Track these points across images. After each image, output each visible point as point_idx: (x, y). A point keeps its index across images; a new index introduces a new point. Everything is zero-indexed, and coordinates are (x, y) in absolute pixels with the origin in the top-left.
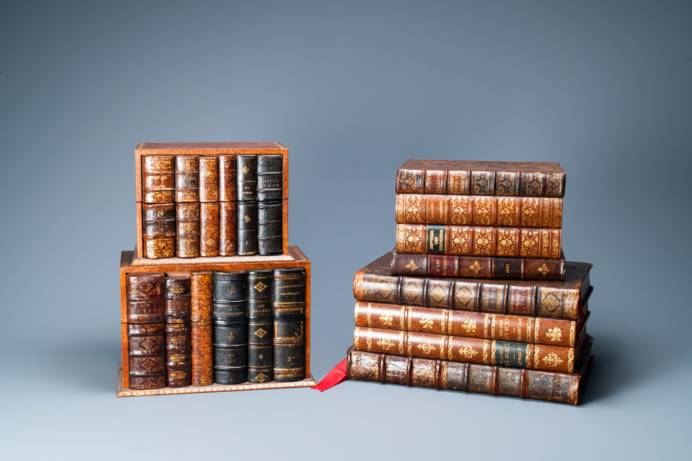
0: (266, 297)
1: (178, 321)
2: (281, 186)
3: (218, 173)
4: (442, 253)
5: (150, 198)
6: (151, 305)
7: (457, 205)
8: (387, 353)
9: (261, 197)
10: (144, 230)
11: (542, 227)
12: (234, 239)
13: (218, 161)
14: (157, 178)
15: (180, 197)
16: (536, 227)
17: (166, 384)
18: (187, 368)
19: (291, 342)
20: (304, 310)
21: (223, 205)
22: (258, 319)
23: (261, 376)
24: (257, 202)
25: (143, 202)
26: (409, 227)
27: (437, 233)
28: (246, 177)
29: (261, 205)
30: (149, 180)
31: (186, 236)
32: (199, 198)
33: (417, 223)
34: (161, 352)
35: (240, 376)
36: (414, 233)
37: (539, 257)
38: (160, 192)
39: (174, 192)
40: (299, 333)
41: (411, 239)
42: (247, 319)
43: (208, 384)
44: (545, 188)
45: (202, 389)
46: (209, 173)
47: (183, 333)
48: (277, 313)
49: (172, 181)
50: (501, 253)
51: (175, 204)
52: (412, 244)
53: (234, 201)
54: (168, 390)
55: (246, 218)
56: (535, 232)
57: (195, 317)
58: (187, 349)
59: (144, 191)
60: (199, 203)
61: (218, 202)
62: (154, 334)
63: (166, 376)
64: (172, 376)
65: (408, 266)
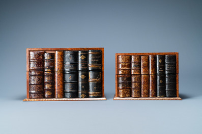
0: (85, 61)
1: (49, 70)
2: (175, 68)
3: (149, 62)
5: (120, 72)
6: (38, 63)
9: (167, 72)
10: (118, 86)
12: (155, 90)
13: (149, 57)
14: (124, 64)
15: (133, 72)
17: (44, 97)
18: (52, 90)
19: (96, 81)
20: (101, 68)
21: (150, 76)
22: (82, 71)
23: (83, 95)
24: (165, 74)
25: (118, 74)
28: (160, 64)
29: (167, 76)
30: (120, 65)
31: (135, 88)
32: (141, 73)
34: (42, 83)
35: (75, 95)
38: (125, 70)
39: (130, 70)
40: (99, 77)
42: (78, 71)
43: (61, 98)
45: (58, 99)
46: (145, 62)
47: (51, 75)
48: (90, 68)
49: (130, 66)
51: (131, 75)
53: (155, 74)
54: (44, 99)
55: (161, 81)
57: (56, 69)
58: (52, 83)
59: (118, 70)
60: (141, 74)
61: (149, 74)
62: (39, 75)
63: (44, 94)
64: (46, 94)
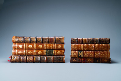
4: (82, 57)
7: (85, 46)
8: (21, 55)
11: (105, 51)
16: (104, 51)
26: (74, 51)
27: (80, 53)
33: (76, 50)
36: (75, 53)
37: (105, 58)
41: (74, 54)
44: (105, 42)
50: (96, 57)
52: (75, 55)
56: (103, 52)
65: (74, 60)
